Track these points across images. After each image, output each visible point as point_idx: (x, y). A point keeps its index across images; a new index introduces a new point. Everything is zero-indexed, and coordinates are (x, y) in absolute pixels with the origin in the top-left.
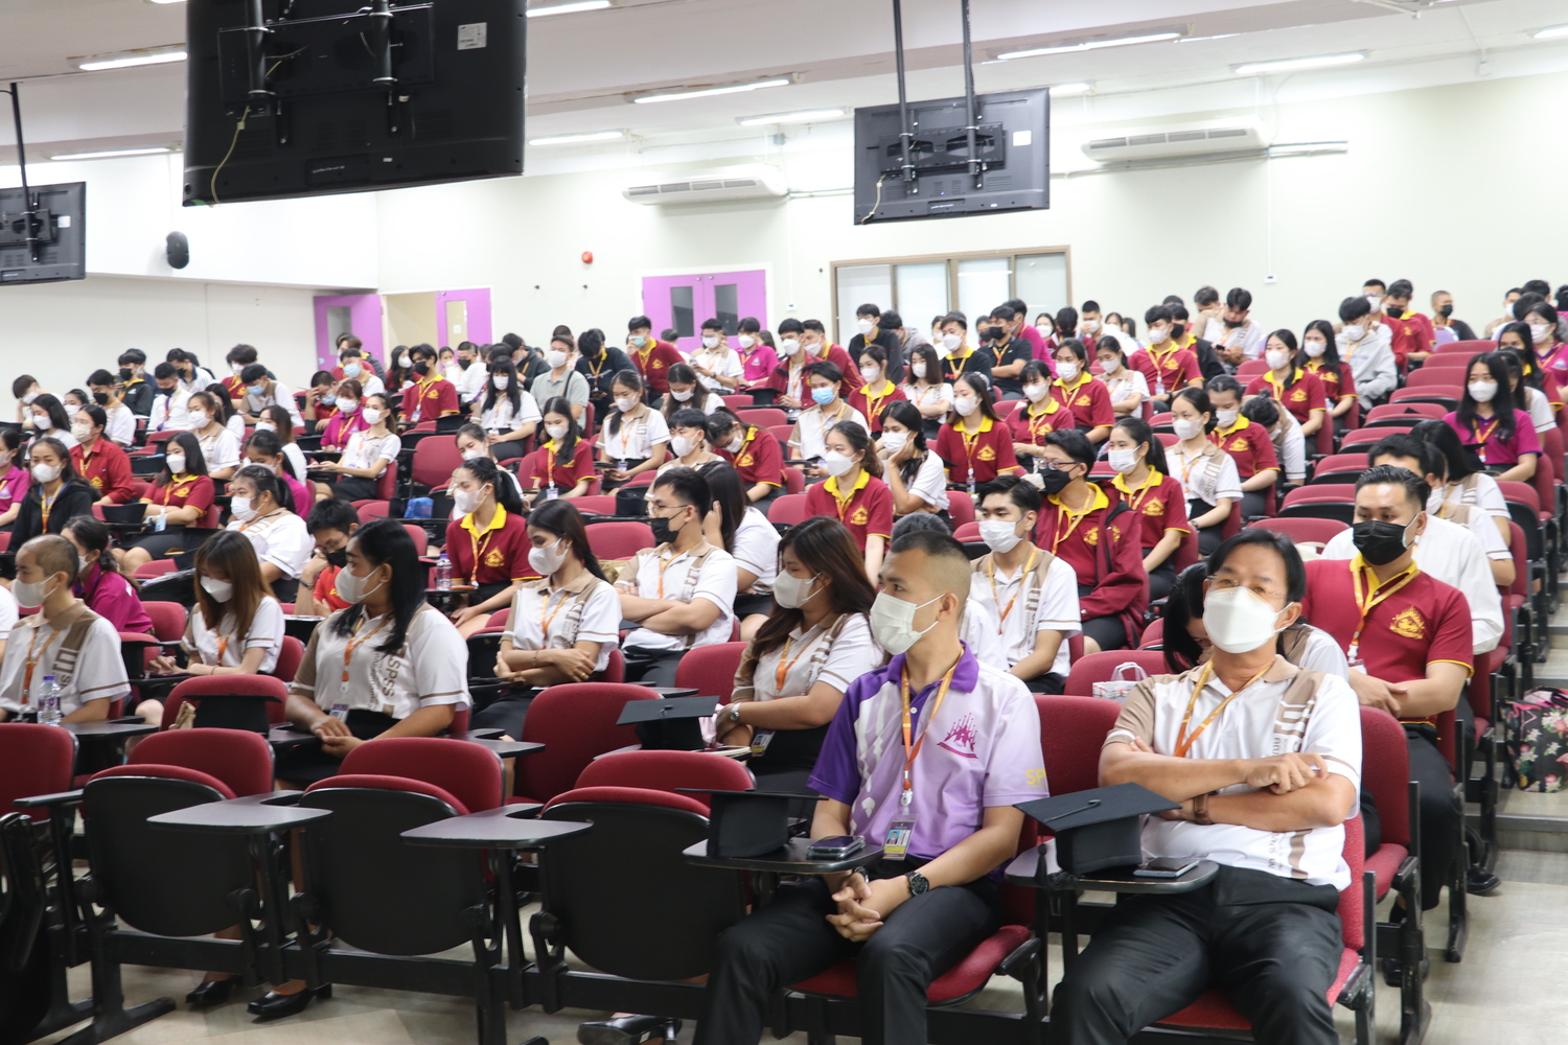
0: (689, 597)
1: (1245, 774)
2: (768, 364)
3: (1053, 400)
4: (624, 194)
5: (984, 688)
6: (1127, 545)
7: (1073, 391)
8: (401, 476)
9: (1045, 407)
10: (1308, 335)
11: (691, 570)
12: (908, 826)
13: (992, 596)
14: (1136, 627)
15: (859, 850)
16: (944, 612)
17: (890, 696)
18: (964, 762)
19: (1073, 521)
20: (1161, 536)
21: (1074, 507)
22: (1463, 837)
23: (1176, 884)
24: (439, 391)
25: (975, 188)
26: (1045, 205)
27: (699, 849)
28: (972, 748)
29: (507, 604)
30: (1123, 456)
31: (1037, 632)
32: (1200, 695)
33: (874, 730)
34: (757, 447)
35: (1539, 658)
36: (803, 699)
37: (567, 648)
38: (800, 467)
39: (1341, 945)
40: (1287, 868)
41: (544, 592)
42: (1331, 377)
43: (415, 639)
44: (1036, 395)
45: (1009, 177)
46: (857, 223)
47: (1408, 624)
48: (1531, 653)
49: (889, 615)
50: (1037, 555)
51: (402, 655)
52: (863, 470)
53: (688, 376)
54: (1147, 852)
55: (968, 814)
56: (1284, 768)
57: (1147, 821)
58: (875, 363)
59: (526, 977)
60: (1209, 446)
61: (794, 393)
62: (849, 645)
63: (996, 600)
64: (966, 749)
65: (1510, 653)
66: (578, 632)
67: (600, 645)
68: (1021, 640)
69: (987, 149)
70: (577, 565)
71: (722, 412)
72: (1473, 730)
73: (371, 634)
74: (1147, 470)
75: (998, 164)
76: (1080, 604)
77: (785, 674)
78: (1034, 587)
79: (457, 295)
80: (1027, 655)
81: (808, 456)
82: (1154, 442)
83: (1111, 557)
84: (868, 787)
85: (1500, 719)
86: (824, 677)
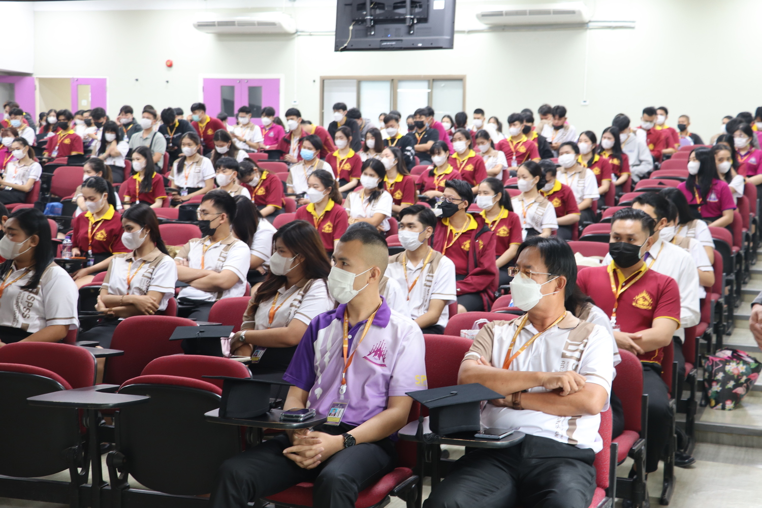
0: (220, 268)
1: (542, 381)
2: (279, 136)
3: (449, 165)
4: (194, 25)
5: (393, 325)
6: (487, 252)
7: (463, 161)
8: (43, 190)
9: (445, 169)
10: (605, 135)
11: (221, 252)
12: (342, 406)
13: (404, 278)
14: (489, 301)
15: (312, 417)
16: (372, 279)
17: (336, 328)
18: (379, 369)
19: (455, 236)
20: (507, 247)
21: (457, 227)
22: (674, 431)
23: (499, 443)
24: (71, 139)
25: (409, 33)
26: (450, 46)
27: (215, 413)
28: (384, 361)
29: (105, 269)
30: (485, 200)
31: (430, 300)
32: (519, 333)
33: (326, 346)
34: (268, 184)
35: (728, 332)
36: (284, 329)
37: (142, 295)
38: (293, 198)
39: (595, 484)
40: (565, 437)
41: (130, 260)
42: (616, 162)
43: (45, 284)
44: (439, 162)
45: (430, 28)
46: (336, 50)
47: (642, 301)
48: (722, 329)
49: (339, 280)
50: (432, 254)
51: (37, 293)
52: (330, 199)
53: (226, 138)
54: (483, 424)
55: (379, 401)
56: (566, 379)
57: (485, 407)
58: (345, 138)
59: (103, 492)
60: (538, 197)
61: (292, 154)
62: (314, 298)
63: (406, 280)
64: (380, 362)
65: (709, 327)
66: (150, 285)
67: (163, 294)
68: (420, 304)
69: (417, 10)
70: (151, 245)
71: (247, 161)
72: (684, 370)
73: (17, 279)
74: (499, 209)
75: (424, 20)
76: (457, 285)
77: (274, 314)
78: (430, 272)
79: (85, 81)
80: (423, 314)
81: (299, 192)
82: (504, 193)
83: (477, 259)
84: (320, 381)
85: (701, 365)
86: (298, 316)
